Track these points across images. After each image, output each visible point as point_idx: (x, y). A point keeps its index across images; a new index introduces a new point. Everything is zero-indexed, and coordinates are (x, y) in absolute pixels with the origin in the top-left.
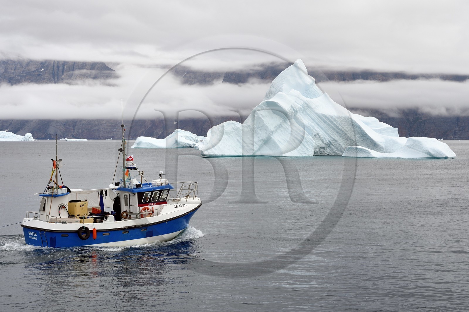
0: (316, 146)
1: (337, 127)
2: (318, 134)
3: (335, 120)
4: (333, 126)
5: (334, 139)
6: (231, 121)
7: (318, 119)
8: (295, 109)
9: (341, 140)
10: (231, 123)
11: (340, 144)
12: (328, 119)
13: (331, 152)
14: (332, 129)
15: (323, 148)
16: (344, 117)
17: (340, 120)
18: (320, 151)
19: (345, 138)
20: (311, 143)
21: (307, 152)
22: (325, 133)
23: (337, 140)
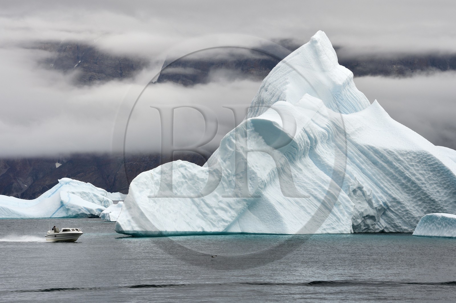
0: (357, 212)
1: (401, 174)
2: (360, 188)
3: (395, 159)
4: (392, 171)
5: (394, 199)
6: (180, 162)
7: (360, 156)
8: (312, 135)
9: (409, 201)
10: (179, 164)
11: (408, 208)
12: (382, 156)
13: (388, 226)
14: (390, 178)
15: (372, 217)
16: (415, 153)
17: (408, 158)
18: (364, 223)
19: (419, 196)
20: (347, 207)
21: (338, 225)
22: (374, 187)
23: (401, 200)
